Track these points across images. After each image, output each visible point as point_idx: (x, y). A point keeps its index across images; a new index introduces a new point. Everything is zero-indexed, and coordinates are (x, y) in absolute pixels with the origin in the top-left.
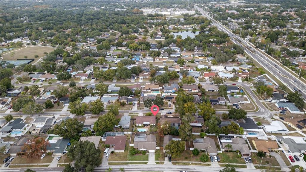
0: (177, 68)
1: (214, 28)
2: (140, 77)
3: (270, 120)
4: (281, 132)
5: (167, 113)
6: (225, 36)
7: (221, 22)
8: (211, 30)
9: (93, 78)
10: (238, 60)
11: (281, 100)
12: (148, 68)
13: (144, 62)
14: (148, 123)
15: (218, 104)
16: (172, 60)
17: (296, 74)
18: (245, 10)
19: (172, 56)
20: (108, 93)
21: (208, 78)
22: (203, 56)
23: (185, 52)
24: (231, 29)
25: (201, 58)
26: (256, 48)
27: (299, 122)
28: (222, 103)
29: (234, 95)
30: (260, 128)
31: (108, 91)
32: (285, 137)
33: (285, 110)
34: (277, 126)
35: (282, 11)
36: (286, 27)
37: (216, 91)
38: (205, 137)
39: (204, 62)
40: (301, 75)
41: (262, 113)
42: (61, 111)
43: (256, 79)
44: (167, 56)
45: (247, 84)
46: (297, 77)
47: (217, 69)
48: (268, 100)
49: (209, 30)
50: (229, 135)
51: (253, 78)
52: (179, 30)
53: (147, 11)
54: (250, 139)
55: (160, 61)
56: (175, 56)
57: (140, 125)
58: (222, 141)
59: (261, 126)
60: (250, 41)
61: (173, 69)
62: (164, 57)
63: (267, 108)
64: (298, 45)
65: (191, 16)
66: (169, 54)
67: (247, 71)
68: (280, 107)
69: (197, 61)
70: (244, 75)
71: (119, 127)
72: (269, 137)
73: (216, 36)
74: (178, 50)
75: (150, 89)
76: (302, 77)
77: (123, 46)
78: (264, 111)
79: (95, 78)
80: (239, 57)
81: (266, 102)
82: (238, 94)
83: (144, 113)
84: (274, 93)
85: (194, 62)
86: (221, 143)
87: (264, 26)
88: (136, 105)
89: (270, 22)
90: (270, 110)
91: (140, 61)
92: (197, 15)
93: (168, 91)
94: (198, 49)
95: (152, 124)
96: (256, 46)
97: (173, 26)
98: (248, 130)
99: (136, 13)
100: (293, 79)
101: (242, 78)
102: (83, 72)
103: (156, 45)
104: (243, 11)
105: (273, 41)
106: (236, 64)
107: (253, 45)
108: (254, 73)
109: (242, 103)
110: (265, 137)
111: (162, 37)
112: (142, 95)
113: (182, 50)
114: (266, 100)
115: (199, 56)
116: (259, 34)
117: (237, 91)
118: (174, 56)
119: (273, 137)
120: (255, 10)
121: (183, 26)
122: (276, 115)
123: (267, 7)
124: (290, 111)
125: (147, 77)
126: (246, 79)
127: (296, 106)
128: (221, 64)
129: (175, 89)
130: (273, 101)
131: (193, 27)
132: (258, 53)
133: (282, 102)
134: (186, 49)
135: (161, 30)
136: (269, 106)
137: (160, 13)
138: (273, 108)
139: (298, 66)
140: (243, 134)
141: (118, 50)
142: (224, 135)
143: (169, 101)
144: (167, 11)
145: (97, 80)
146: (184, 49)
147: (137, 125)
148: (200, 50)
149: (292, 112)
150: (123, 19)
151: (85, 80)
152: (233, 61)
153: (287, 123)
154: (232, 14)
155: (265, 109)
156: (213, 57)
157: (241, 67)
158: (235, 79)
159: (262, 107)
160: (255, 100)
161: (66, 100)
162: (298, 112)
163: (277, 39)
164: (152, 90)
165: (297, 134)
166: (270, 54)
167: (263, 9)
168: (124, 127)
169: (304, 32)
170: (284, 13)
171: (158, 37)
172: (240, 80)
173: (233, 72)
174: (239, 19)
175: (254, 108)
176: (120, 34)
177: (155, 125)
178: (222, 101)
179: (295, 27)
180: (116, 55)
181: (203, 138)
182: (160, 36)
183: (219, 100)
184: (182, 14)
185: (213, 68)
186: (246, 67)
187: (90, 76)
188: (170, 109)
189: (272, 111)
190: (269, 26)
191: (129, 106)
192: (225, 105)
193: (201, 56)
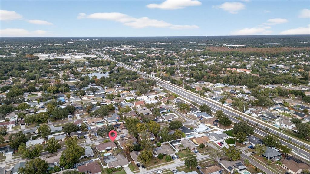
0: (109, 103)
1: (122, 69)
2: (77, 115)
3: (196, 125)
4: (206, 131)
5: (121, 137)
6: (135, 73)
7: (124, 63)
8: (119, 70)
9: (22, 125)
10: (154, 90)
11: (196, 112)
12: (80, 106)
13: (72, 102)
14: (110, 148)
15: (157, 122)
16: (99, 97)
17: (197, 94)
18: (139, 53)
19: (96, 93)
20: (52, 134)
21: (139, 106)
22: (125, 90)
23: (107, 89)
24: (136, 68)
25: (125, 92)
26: (162, 80)
27: (214, 122)
28: (160, 121)
29: (166, 114)
30: (193, 131)
31: (52, 132)
32: (210, 133)
33: (202, 118)
34: (202, 128)
35: (167, 53)
36: (175, 64)
37: (150, 114)
38: (162, 145)
39: (128, 95)
40: (200, 95)
41: (189, 122)
42: (4, 160)
43: (175, 101)
44: (92, 94)
45: (169, 106)
46: (199, 96)
47: (142, 99)
48: (189, 113)
49: (118, 70)
50: (176, 140)
51: (172, 101)
52: (89, 72)
53: (43, 57)
54: (191, 139)
55: (88, 99)
56: (100, 93)
57: (103, 151)
58: (174, 145)
59: (194, 130)
60: (156, 75)
61: (105, 103)
62: (89, 96)
63: (190, 118)
64: (189, 76)
65: (93, 59)
66: (94, 92)
67: (165, 97)
68: (198, 116)
69: (122, 95)
70: (165, 100)
71: (84, 158)
72: (201, 135)
73: (128, 74)
74: (100, 88)
75: (94, 122)
76: (201, 96)
77: (37, 91)
78: (189, 121)
79: (24, 124)
80: (155, 88)
81: (188, 115)
82: (168, 113)
83: (100, 142)
84: (191, 108)
85: (120, 96)
86: (174, 147)
87: (160, 64)
88: (88, 138)
89: (162, 61)
90: (193, 119)
91: (66, 102)
92: (98, 58)
93: (111, 121)
94: (117, 86)
95: (114, 148)
96: (162, 79)
97: (81, 68)
98: (187, 134)
99: (31, 58)
100: (197, 98)
101: (164, 102)
102: (4, 121)
103: (74, 86)
104: (138, 53)
105: (171, 75)
106: (154, 93)
107: (159, 79)
108: (170, 97)
109: (173, 118)
110: (199, 136)
111: (75, 79)
112: (89, 129)
113: (103, 88)
114: (188, 114)
115: (122, 91)
116: (159, 70)
117: (166, 111)
118: (98, 93)
119: (204, 135)
120: (147, 53)
121: (91, 68)
122: (198, 122)
123: (154, 50)
124: (205, 117)
125: (84, 114)
126: (168, 102)
127: (207, 113)
128: (143, 95)
129: (118, 118)
130: (193, 113)
131: (101, 68)
132: (166, 84)
133: (198, 113)
134: (108, 87)
135: (72, 73)
136: (192, 117)
137: (58, 58)
138: (194, 118)
139: (196, 89)
140: (185, 137)
141: (33, 95)
142: (173, 141)
143: (117, 128)
144: (65, 55)
145: (28, 125)
146: (105, 87)
147: (101, 152)
148: (120, 86)
149: (206, 118)
150: (20, 65)
151: (13, 128)
152: (151, 91)
153: (207, 124)
154: (130, 56)
155: (189, 120)
156: (135, 90)
157: (159, 95)
158: (159, 103)
159: (187, 119)
160: (180, 115)
161: (4, 149)
162: (209, 117)
163: (174, 73)
164: (96, 123)
165: (215, 130)
166: (174, 83)
167: (152, 52)
168: (89, 156)
169: (189, 67)
170: (169, 55)
171: (71, 79)
172: (163, 104)
173: (156, 99)
174: (138, 60)
175: (183, 120)
176: (25, 80)
177: (116, 148)
178: (160, 119)
179: (181, 64)
180: (36, 100)
181: (160, 146)
182: (74, 78)
183: (158, 119)
184: (84, 58)
185: (138, 98)
186: (163, 94)
187: (16, 123)
188: (121, 134)
189: (194, 120)
190: (163, 64)
191: (81, 140)
192: (163, 122)
193: (123, 90)
